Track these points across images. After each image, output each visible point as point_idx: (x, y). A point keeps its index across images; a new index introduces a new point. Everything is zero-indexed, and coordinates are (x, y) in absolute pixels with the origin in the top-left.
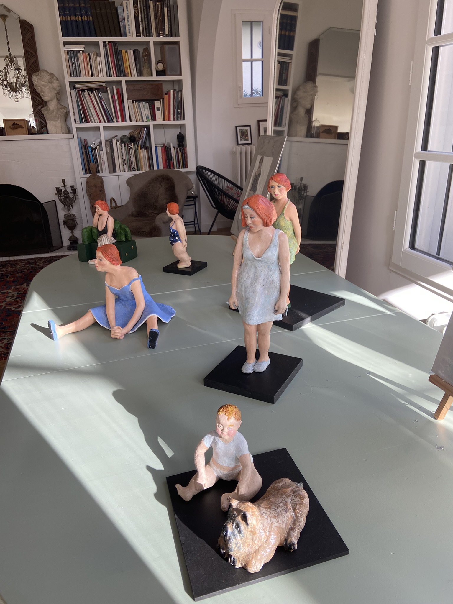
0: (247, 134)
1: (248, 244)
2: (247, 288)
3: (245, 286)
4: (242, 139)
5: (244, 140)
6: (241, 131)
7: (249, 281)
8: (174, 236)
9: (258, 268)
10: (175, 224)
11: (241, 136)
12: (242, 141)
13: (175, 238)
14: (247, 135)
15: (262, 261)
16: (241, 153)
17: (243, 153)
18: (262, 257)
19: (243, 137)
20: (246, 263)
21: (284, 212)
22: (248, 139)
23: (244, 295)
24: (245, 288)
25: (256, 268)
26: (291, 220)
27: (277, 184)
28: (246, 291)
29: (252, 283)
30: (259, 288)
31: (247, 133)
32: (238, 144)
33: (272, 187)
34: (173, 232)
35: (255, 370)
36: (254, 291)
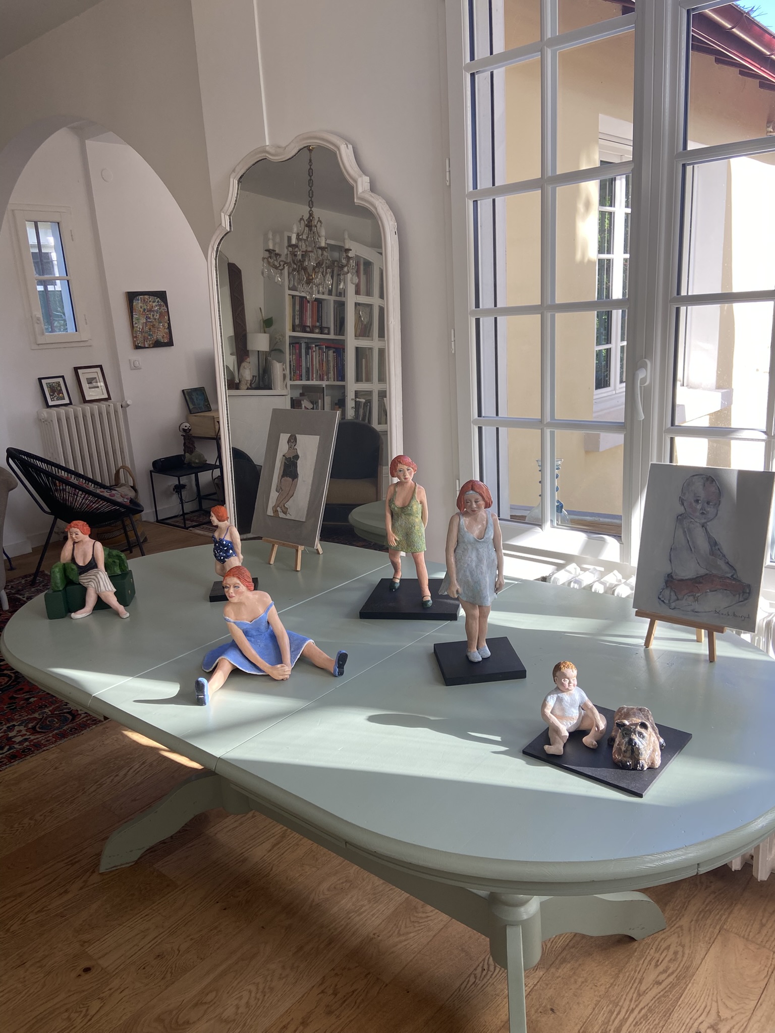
0: (61, 390)
1: (465, 529)
2: (473, 572)
3: (469, 570)
4: (53, 398)
5: (58, 399)
6: (50, 386)
7: (474, 564)
9: (480, 550)
10: (228, 533)
11: (52, 394)
12: (54, 400)
14: (60, 392)
15: (484, 542)
16: (59, 420)
17: (71, 418)
18: (485, 538)
19: (54, 394)
22: (64, 397)
24: (471, 573)
25: (477, 550)
28: (472, 575)
29: (477, 566)
31: (61, 387)
32: (48, 406)
33: (401, 471)
35: (483, 657)
36: (482, 573)
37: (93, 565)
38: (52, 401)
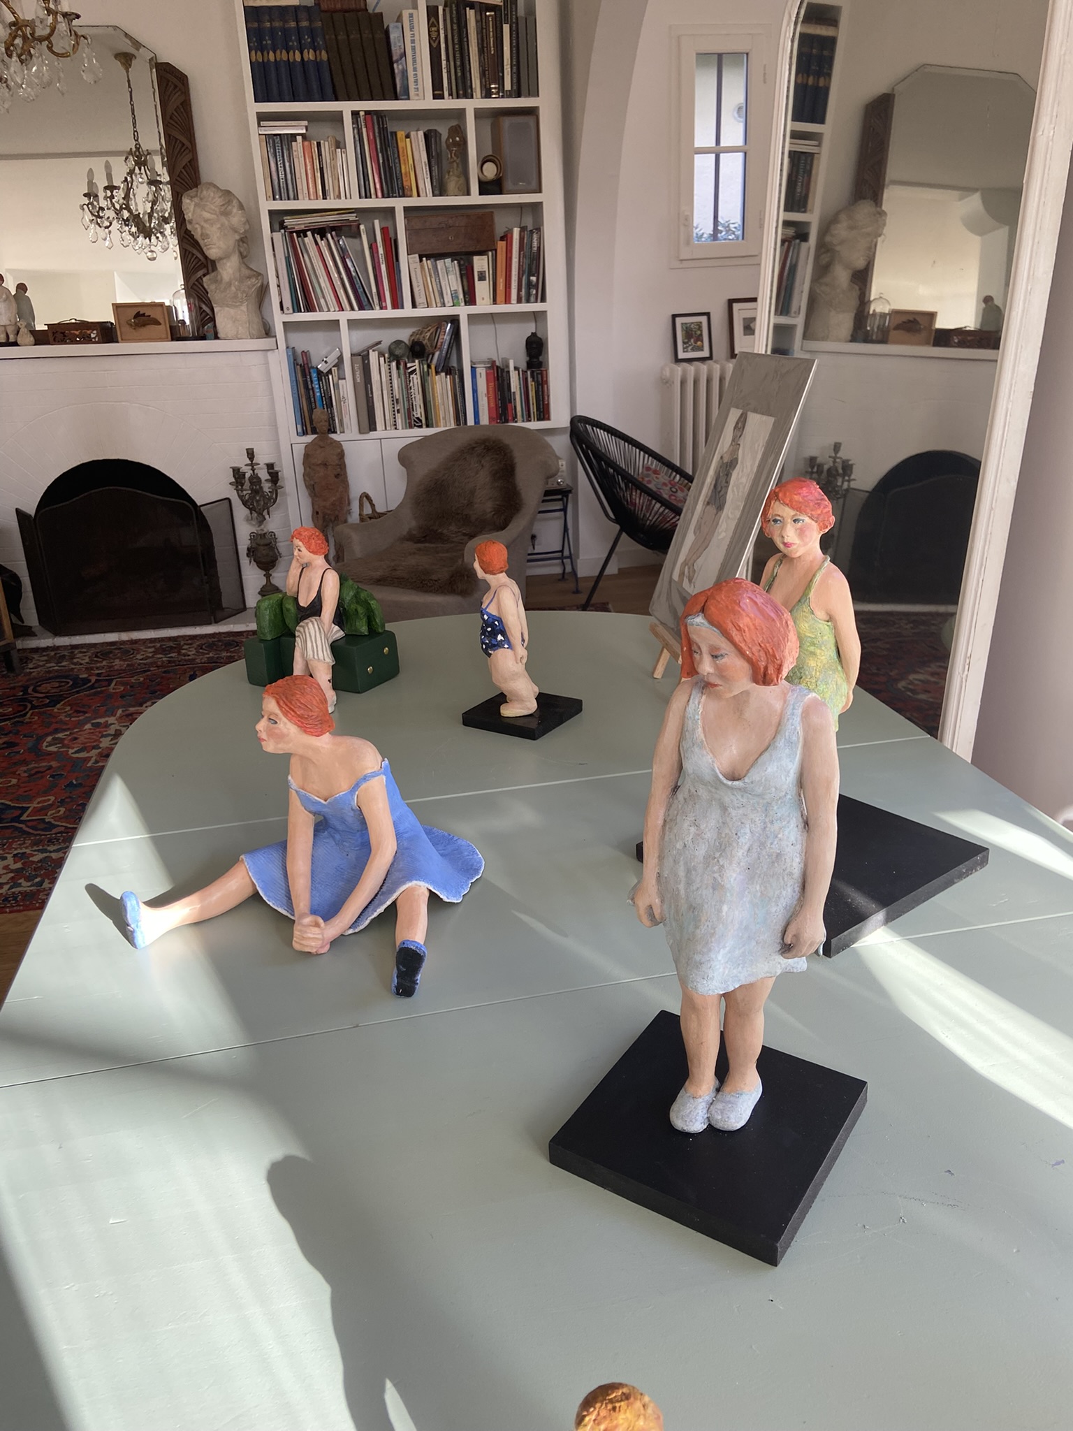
0: (701, 335)
1: (699, 732)
2: (693, 872)
3: (686, 863)
4: (687, 347)
5: (693, 350)
6: (686, 328)
7: (701, 851)
8: (493, 633)
9: (731, 810)
10: (495, 599)
11: (686, 340)
12: (687, 352)
13: (496, 638)
14: (700, 338)
15: (743, 790)
16: (683, 383)
17: (688, 381)
18: (746, 780)
19: (689, 341)
20: (693, 790)
21: (812, 595)
22: (703, 346)
23: (682, 892)
24: (688, 871)
25: (724, 809)
26: (831, 619)
27: (792, 513)
28: (689, 883)
29: (709, 859)
30: (733, 876)
31: (701, 331)
32: (677, 360)
33: (775, 521)
34: (491, 620)
35: (713, 1123)
37: (315, 609)
38: (684, 352)
